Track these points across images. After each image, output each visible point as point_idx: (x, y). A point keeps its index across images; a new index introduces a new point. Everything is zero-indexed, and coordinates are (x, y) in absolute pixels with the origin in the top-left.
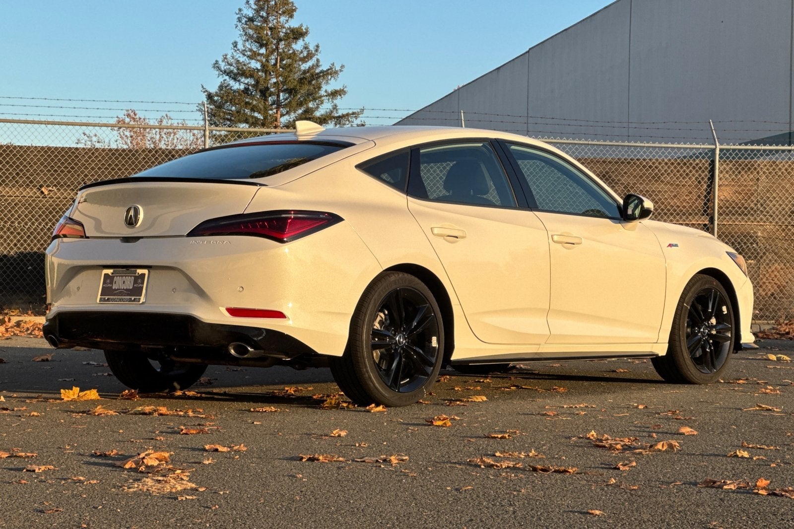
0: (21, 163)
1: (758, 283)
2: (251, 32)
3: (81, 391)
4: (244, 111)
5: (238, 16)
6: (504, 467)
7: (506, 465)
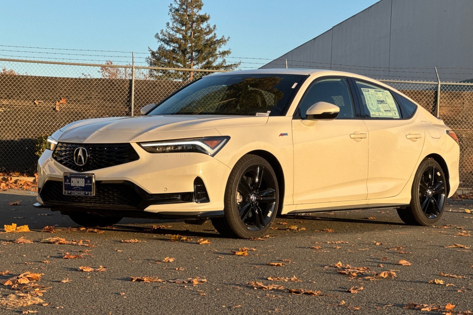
0: (23, 86)
1: (462, 165)
2: (177, 17)
3: (17, 226)
4: (172, 62)
5: (170, 8)
6: (270, 289)
7: (272, 287)
